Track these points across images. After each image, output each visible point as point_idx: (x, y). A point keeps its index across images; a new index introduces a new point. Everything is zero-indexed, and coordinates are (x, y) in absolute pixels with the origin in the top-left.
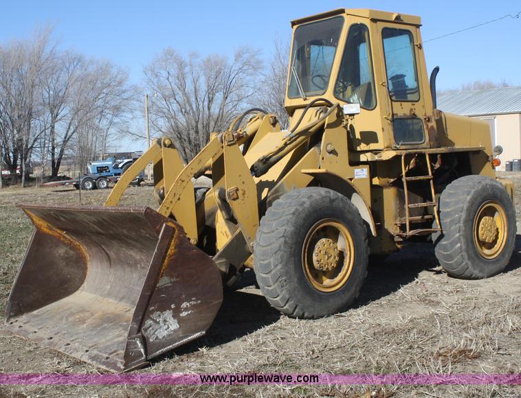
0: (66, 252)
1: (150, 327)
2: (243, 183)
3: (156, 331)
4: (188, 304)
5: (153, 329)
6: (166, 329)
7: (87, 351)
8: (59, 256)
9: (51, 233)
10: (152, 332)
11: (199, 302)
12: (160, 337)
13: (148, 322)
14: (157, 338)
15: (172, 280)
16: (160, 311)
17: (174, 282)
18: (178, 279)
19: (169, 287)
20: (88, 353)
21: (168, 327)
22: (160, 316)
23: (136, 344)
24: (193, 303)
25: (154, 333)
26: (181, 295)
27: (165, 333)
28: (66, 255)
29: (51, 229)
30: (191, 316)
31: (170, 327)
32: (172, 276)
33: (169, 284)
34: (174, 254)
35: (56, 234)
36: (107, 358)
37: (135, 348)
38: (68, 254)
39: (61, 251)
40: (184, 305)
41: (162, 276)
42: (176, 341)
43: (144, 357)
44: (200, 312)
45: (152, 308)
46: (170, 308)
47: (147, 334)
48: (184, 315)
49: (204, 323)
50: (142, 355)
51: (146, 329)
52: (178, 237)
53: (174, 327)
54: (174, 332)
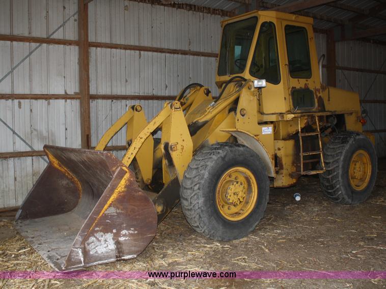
0: (67, 184)
1: (93, 242)
2: (183, 140)
3: (96, 247)
4: (127, 232)
5: (94, 245)
6: (105, 247)
7: (49, 251)
8: (63, 185)
9: (60, 168)
10: (93, 247)
11: (136, 232)
12: (99, 252)
13: (92, 239)
14: (96, 252)
15: (118, 211)
16: (103, 232)
17: (119, 213)
18: (123, 212)
19: (114, 216)
20: (48, 253)
21: (107, 246)
22: (102, 236)
23: (78, 253)
24: (131, 232)
25: (95, 248)
26: (123, 224)
27: (104, 250)
28: (67, 186)
29: (60, 166)
30: (128, 242)
31: (109, 246)
32: (118, 208)
33: (115, 214)
34: (123, 192)
35: (63, 170)
36: (58, 259)
37: (77, 256)
38: (69, 185)
39: (64, 182)
40: (124, 232)
41: (110, 206)
42: (111, 258)
43: (83, 264)
44: (135, 240)
45: (97, 229)
46: (112, 232)
47: (88, 248)
48: (122, 239)
49: (137, 249)
50: (81, 263)
51: (88, 244)
52: (129, 180)
53: (112, 246)
54: (112, 250)
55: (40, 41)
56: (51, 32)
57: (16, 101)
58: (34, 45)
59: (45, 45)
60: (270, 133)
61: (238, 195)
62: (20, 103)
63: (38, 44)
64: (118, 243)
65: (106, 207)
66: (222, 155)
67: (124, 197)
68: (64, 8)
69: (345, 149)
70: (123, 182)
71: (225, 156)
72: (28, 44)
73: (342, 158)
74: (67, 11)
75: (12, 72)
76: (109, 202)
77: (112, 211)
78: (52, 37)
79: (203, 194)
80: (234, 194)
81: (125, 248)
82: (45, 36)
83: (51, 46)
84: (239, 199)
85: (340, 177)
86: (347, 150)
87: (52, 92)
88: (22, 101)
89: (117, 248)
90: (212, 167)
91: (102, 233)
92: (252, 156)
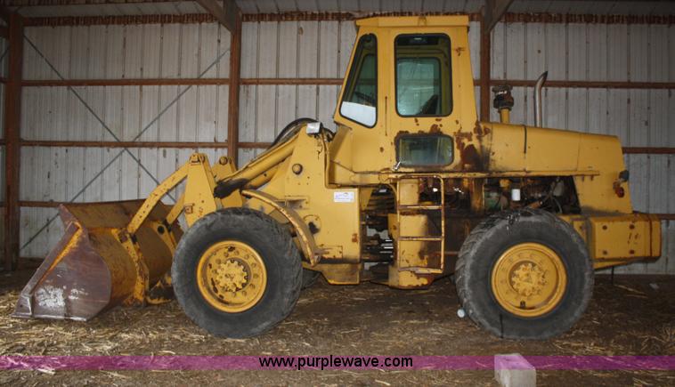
1: (42, 294)
3: (46, 299)
4: (77, 292)
5: (44, 297)
6: (54, 303)
10: (43, 299)
11: (87, 294)
12: (48, 306)
13: (42, 290)
14: (45, 305)
17: (70, 269)
18: (74, 269)
19: (65, 272)
22: (52, 290)
23: (26, 301)
24: (81, 293)
25: (44, 301)
26: (73, 282)
27: (53, 305)
30: (78, 302)
31: (58, 302)
32: (70, 265)
33: (66, 270)
34: (75, 248)
37: (25, 304)
40: (74, 291)
41: (61, 261)
42: (59, 315)
43: (30, 314)
44: (86, 302)
45: (47, 281)
46: (62, 288)
47: (38, 298)
48: (72, 298)
49: (87, 313)
50: (29, 312)
51: (38, 295)
52: (81, 236)
53: (61, 303)
54: (61, 307)
55: (189, 82)
56: (202, 70)
57: (161, 150)
58: (183, 87)
59: (195, 87)
60: (349, 201)
61: (232, 278)
62: (165, 152)
63: (187, 86)
64: (67, 301)
65: (57, 261)
66: (208, 223)
67: (75, 253)
68: (219, 41)
69: (484, 238)
70: (75, 238)
71: (212, 224)
72: (176, 86)
73: (473, 253)
74: (222, 45)
75: (158, 118)
76: (61, 256)
77: (64, 266)
78: (204, 77)
79: (178, 268)
80: (226, 276)
81: (74, 308)
82: (195, 76)
83: (202, 88)
84: (235, 284)
85: (466, 285)
86: (486, 240)
87: (201, 140)
88: (167, 150)
89: (66, 306)
90: (192, 236)
91: (52, 287)
92: (257, 229)
